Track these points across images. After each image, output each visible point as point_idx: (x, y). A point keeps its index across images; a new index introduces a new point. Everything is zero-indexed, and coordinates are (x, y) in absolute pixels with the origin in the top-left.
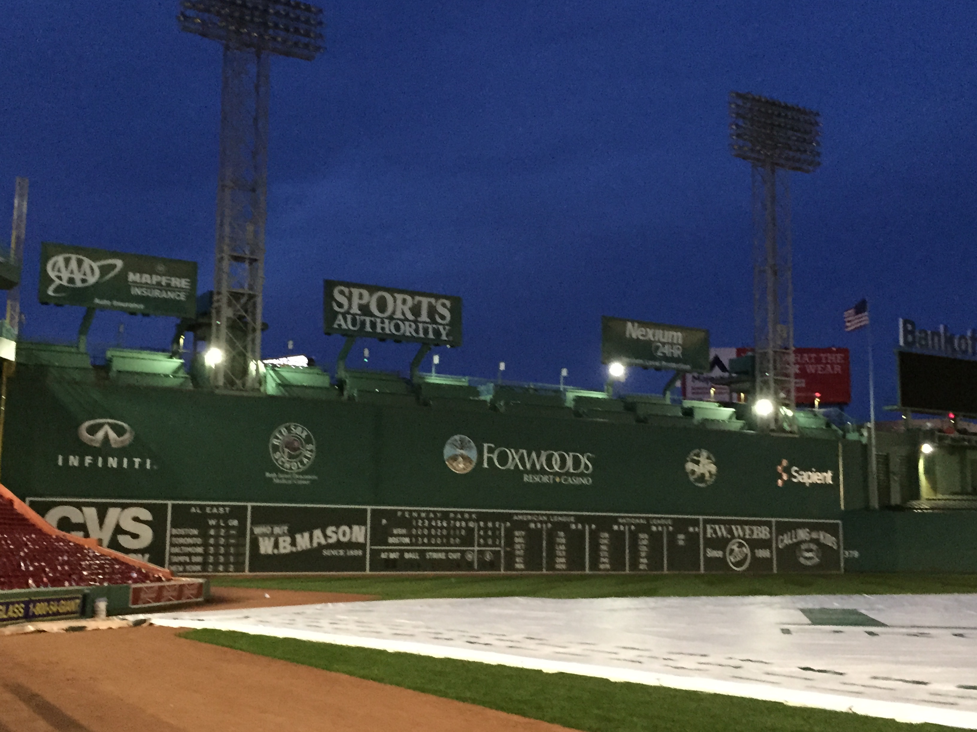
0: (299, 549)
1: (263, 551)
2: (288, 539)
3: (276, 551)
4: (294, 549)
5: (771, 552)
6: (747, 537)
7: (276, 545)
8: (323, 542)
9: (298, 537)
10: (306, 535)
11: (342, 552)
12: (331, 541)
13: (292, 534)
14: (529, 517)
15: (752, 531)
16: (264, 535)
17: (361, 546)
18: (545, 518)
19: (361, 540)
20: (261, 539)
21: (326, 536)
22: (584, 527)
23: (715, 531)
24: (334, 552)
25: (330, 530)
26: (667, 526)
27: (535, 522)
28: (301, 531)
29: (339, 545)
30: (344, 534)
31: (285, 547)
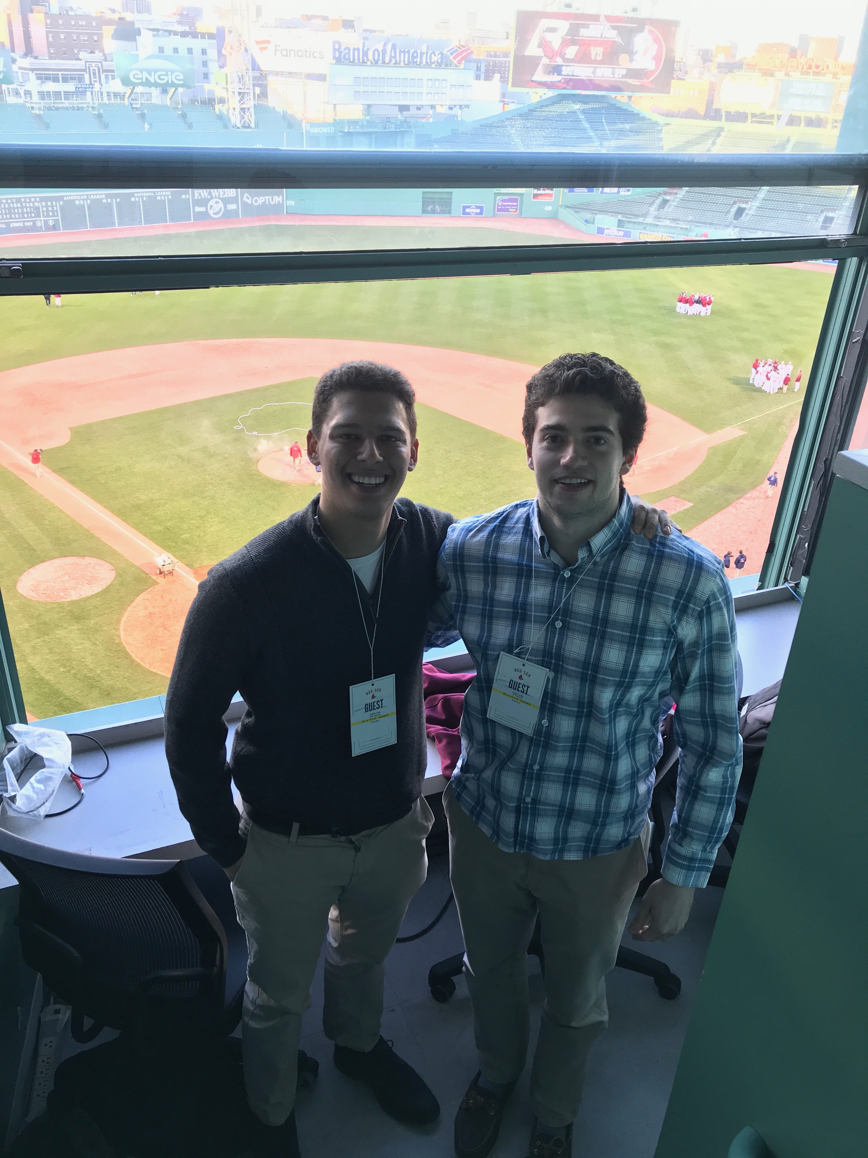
5: (238, 206)
6: (221, 196)
14: (75, 197)
15: (224, 193)
18: (85, 197)
22: (112, 201)
23: (200, 194)
26: (168, 196)
27: (79, 200)
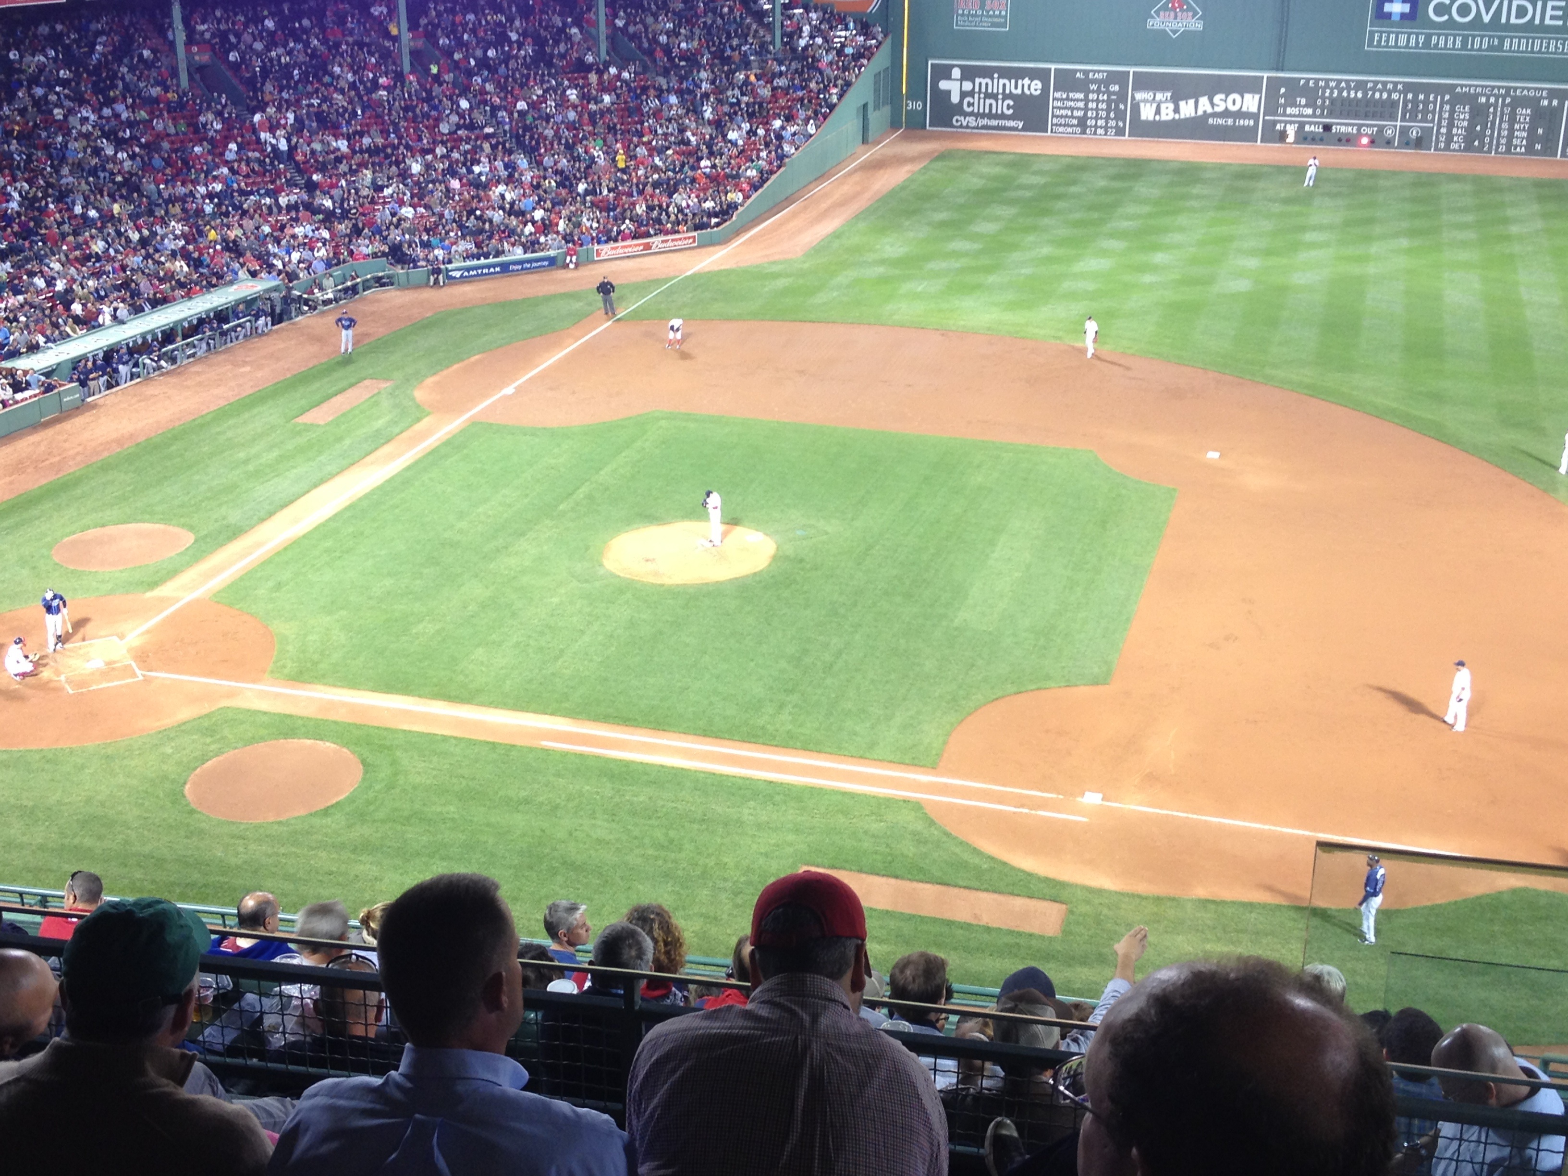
0: (1182, 116)
1: (1143, 117)
2: (1171, 106)
3: (1157, 118)
4: (1177, 117)
7: (1158, 112)
8: (1209, 110)
9: (1182, 104)
10: (1191, 102)
11: (1230, 122)
12: (1217, 109)
13: (1175, 100)
14: (1480, 90)
16: (1146, 101)
17: (1255, 116)
18: (1502, 91)
19: (1254, 109)
20: (1142, 105)
21: (1213, 105)
22: (1561, 103)
24: (1220, 121)
25: (1218, 98)
27: (1487, 96)
28: (1186, 98)
29: (1226, 113)
30: (1234, 102)
31: (1167, 113)
